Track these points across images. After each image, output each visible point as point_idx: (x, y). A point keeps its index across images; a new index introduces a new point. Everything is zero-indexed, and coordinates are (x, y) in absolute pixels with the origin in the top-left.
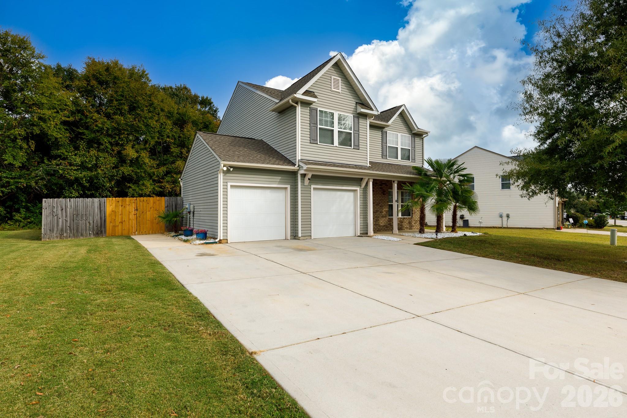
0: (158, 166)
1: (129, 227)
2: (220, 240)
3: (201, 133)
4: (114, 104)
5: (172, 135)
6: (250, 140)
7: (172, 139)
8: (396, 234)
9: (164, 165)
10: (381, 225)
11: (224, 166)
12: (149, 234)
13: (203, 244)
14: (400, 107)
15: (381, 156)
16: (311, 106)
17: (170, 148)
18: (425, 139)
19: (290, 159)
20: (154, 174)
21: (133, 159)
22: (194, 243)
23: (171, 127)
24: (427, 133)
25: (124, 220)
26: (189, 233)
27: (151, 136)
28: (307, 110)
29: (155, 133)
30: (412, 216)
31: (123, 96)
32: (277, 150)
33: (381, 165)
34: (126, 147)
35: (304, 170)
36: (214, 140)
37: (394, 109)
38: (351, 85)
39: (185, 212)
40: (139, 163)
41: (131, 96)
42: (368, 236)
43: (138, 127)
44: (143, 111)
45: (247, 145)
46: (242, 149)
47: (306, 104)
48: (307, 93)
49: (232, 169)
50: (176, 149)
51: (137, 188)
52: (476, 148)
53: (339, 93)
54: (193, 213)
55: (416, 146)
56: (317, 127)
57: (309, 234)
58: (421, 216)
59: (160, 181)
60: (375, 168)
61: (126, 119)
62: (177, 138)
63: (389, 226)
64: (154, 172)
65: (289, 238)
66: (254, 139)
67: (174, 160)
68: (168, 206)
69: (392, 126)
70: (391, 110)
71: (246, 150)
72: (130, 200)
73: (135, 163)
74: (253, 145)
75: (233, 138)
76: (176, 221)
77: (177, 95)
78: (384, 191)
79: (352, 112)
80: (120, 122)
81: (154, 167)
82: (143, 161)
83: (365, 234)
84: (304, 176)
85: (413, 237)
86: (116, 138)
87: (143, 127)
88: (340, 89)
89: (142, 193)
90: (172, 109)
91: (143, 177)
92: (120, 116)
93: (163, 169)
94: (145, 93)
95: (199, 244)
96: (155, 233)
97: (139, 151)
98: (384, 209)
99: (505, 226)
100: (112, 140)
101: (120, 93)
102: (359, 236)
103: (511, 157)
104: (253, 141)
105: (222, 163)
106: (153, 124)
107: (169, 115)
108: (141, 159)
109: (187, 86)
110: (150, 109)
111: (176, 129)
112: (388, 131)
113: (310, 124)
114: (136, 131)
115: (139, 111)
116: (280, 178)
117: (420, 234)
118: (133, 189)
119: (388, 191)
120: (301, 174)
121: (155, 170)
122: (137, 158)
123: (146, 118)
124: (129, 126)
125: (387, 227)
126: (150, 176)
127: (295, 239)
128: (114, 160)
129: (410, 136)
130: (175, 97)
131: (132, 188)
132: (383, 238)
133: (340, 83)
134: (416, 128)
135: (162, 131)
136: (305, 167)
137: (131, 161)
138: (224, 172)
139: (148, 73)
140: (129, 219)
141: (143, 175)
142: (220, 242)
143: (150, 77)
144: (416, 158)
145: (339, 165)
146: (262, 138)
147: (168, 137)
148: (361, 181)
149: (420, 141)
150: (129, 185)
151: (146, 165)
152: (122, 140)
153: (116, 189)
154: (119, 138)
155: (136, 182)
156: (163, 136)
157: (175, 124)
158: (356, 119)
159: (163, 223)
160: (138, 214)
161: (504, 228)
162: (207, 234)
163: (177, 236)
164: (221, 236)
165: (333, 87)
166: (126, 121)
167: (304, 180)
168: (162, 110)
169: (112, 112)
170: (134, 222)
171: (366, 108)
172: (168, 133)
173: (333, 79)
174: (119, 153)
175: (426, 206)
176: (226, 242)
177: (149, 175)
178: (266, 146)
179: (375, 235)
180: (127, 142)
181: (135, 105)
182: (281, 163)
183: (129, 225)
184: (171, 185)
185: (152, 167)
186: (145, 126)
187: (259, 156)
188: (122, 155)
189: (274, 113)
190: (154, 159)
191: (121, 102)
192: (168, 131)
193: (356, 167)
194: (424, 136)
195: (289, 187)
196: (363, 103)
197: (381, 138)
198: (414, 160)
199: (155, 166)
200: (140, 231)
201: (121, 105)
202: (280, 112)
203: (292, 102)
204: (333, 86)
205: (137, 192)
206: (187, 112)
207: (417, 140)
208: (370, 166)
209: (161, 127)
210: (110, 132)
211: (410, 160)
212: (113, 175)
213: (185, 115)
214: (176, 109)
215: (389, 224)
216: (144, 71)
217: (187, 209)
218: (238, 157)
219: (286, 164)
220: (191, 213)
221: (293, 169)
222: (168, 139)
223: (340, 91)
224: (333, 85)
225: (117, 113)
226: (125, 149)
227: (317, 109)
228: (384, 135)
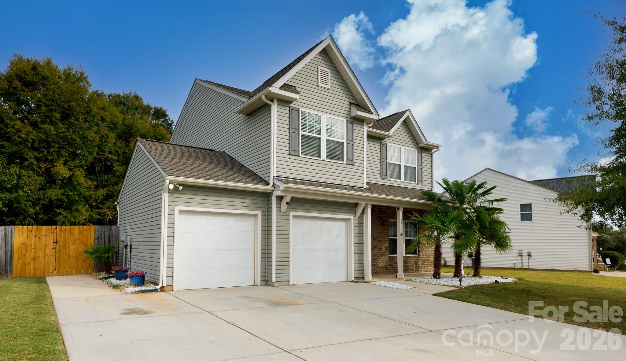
0: (97, 187)
1: (45, 265)
2: (163, 287)
3: (143, 140)
4: (43, 110)
5: (116, 151)
6: (208, 152)
7: (115, 156)
8: (401, 279)
9: (105, 186)
10: (379, 265)
11: (170, 183)
12: (72, 274)
13: (137, 292)
14: (404, 112)
15: (379, 175)
16: (291, 105)
17: (113, 167)
18: (434, 155)
19: (261, 176)
20: (92, 198)
21: (64, 178)
22: (125, 290)
23: (114, 141)
24: (438, 147)
25: (37, 256)
26: (122, 275)
27: (88, 151)
28: (285, 111)
29: (93, 147)
30: (419, 254)
31: (53, 101)
32: (244, 165)
33: (380, 187)
34: (55, 164)
35: (281, 190)
36: (160, 149)
37: (396, 116)
38: (343, 80)
39: (120, 246)
40: (73, 184)
41: (64, 101)
42: (365, 282)
43: (72, 139)
44: (77, 120)
45: (204, 157)
46: (196, 162)
47: (284, 102)
48: (285, 87)
49: (181, 188)
50: (120, 167)
51: (69, 215)
52: (487, 170)
53: (328, 89)
54: (131, 247)
55: (423, 164)
56: (298, 134)
57: (287, 279)
58: (435, 255)
59: (99, 206)
60: (374, 190)
61: (57, 128)
62: (121, 154)
63: (390, 267)
64: (91, 195)
65: (259, 283)
66: (214, 151)
67: (117, 181)
68: (98, 238)
69: (394, 137)
70: (392, 117)
71: (202, 163)
72: (48, 229)
73: (69, 182)
74: (212, 158)
75: (186, 148)
76: (108, 257)
77: (124, 104)
78: (384, 221)
79: (344, 115)
80: (50, 132)
81: (91, 189)
82: (77, 181)
83: (360, 278)
84: (280, 198)
85: (426, 283)
86: (44, 152)
87: (78, 139)
88: (329, 84)
89: (75, 222)
90: (116, 119)
91: (78, 201)
92: (49, 125)
93: (102, 192)
94: (81, 98)
95: (132, 293)
96: (80, 273)
97: (73, 169)
98: (384, 245)
99: (525, 267)
100: (39, 154)
101: (50, 97)
102: (352, 281)
103: (532, 181)
104: (213, 152)
105: (168, 179)
106: (91, 136)
107: (113, 127)
108: (75, 178)
109: (139, 95)
110: (87, 118)
111: (120, 143)
112: (388, 144)
113: (289, 129)
114: (69, 144)
115: (73, 120)
116: (248, 201)
117: (435, 280)
118: (64, 217)
119: (388, 221)
120: (277, 197)
121: (92, 193)
122: (70, 178)
123: (81, 128)
124: (61, 138)
125: (387, 269)
126: (86, 200)
127: (268, 285)
128: (41, 180)
129: (416, 150)
130: (122, 106)
131: (63, 214)
132: (387, 285)
133: (330, 78)
134: (424, 141)
135: (103, 145)
136: (282, 186)
137: (62, 181)
138: (170, 191)
139: (88, 76)
140: (45, 255)
141: (77, 198)
142: (163, 289)
143: (90, 80)
144: (423, 179)
145: (327, 185)
146: (224, 150)
147: (110, 153)
148: (356, 207)
149: (428, 157)
150: (58, 211)
151: (81, 186)
152: (52, 155)
153: (41, 216)
154: (48, 152)
155: (68, 208)
156: (103, 151)
157: (119, 137)
158: (350, 125)
159: (91, 261)
160: (57, 248)
161: (525, 269)
162: (146, 277)
163: (106, 278)
164: (163, 281)
165: (320, 82)
166: (57, 131)
167: (280, 204)
168: (103, 120)
169: (40, 120)
170: (52, 258)
171: (363, 110)
172: (110, 148)
173: (320, 70)
174: (48, 170)
175: (442, 242)
176: (172, 289)
177: (85, 198)
178: (229, 159)
179: (375, 279)
180: (58, 158)
181: (68, 112)
182: (250, 180)
183: (45, 262)
184: (113, 212)
185: (89, 189)
186: (81, 139)
187: (220, 171)
188: (51, 173)
189: (241, 115)
190: (91, 180)
191: (51, 107)
192: (110, 145)
193: (350, 188)
194: (433, 151)
195: (259, 213)
196: (359, 104)
197: (379, 153)
198: (421, 182)
199: (92, 187)
200: (59, 270)
201: (51, 112)
202: (248, 115)
203: (266, 99)
204: (320, 80)
205: (68, 220)
206: (134, 123)
207: (425, 156)
208: (368, 187)
209: (101, 141)
210: (36, 145)
211: (415, 182)
212: (39, 198)
213: (132, 127)
214: (120, 119)
215: (390, 265)
216: (82, 74)
217: (123, 241)
218: (191, 172)
219: (256, 182)
220: (128, 247)
221: (265, 190)
222: (110, 156)
223: (329, 87)
224: (320, 78)
225: (46, 122)
226: (55, 166)
227: (299, 109)
228: (384, 149)
